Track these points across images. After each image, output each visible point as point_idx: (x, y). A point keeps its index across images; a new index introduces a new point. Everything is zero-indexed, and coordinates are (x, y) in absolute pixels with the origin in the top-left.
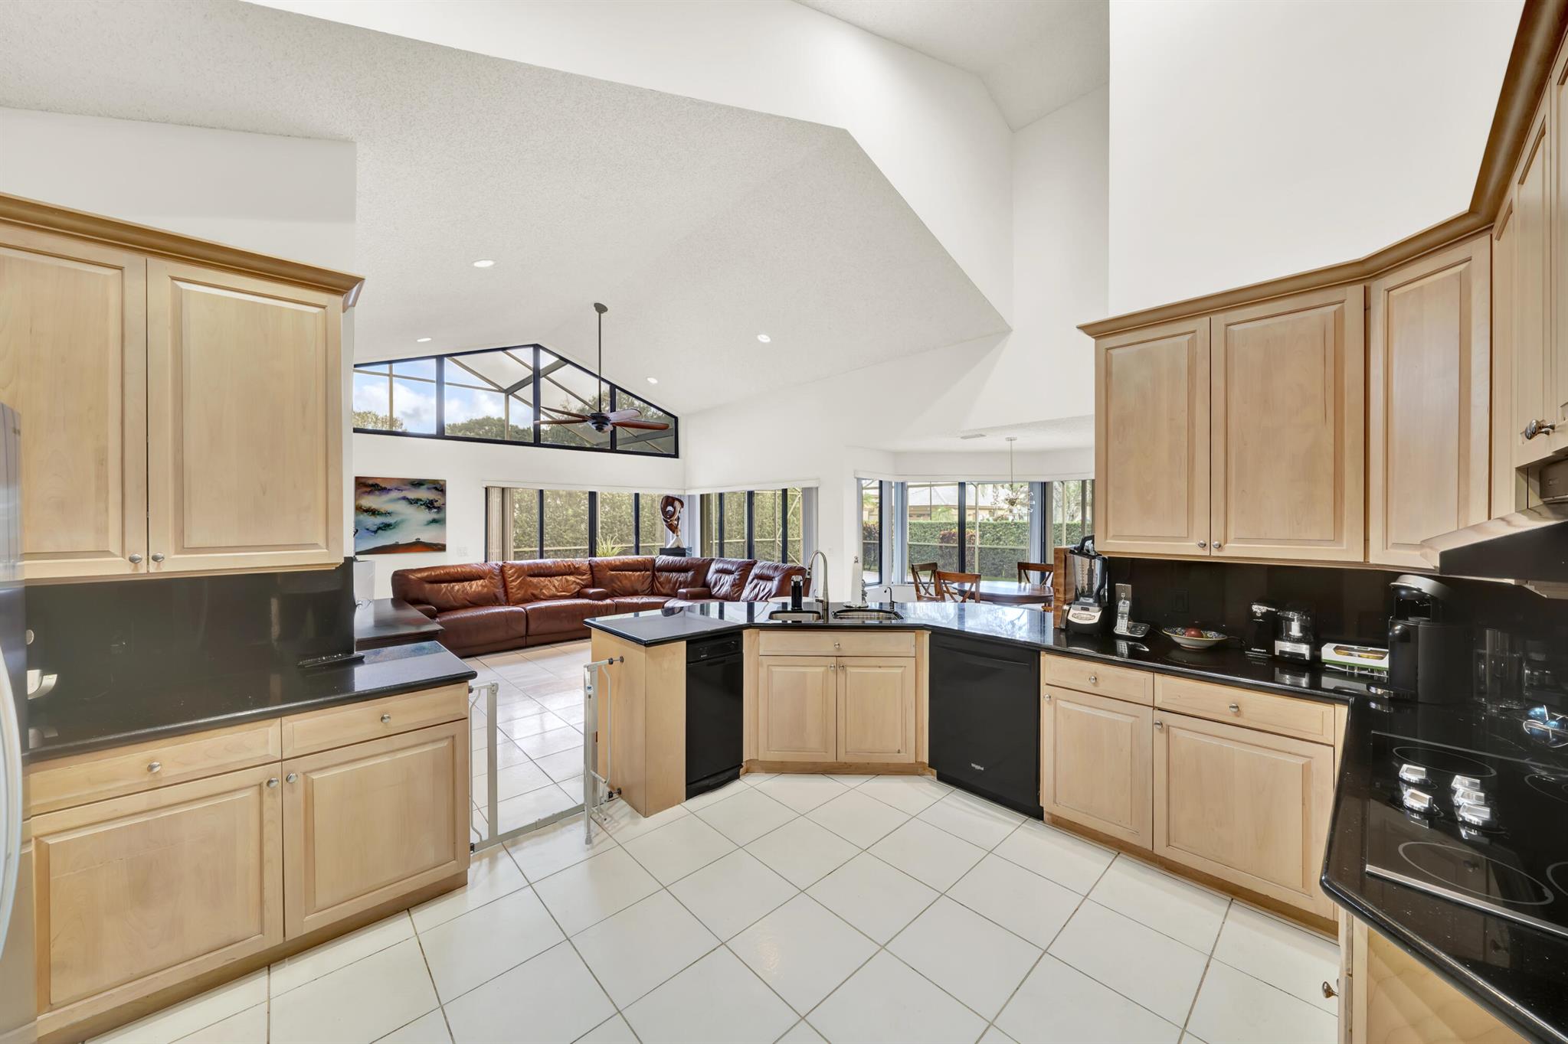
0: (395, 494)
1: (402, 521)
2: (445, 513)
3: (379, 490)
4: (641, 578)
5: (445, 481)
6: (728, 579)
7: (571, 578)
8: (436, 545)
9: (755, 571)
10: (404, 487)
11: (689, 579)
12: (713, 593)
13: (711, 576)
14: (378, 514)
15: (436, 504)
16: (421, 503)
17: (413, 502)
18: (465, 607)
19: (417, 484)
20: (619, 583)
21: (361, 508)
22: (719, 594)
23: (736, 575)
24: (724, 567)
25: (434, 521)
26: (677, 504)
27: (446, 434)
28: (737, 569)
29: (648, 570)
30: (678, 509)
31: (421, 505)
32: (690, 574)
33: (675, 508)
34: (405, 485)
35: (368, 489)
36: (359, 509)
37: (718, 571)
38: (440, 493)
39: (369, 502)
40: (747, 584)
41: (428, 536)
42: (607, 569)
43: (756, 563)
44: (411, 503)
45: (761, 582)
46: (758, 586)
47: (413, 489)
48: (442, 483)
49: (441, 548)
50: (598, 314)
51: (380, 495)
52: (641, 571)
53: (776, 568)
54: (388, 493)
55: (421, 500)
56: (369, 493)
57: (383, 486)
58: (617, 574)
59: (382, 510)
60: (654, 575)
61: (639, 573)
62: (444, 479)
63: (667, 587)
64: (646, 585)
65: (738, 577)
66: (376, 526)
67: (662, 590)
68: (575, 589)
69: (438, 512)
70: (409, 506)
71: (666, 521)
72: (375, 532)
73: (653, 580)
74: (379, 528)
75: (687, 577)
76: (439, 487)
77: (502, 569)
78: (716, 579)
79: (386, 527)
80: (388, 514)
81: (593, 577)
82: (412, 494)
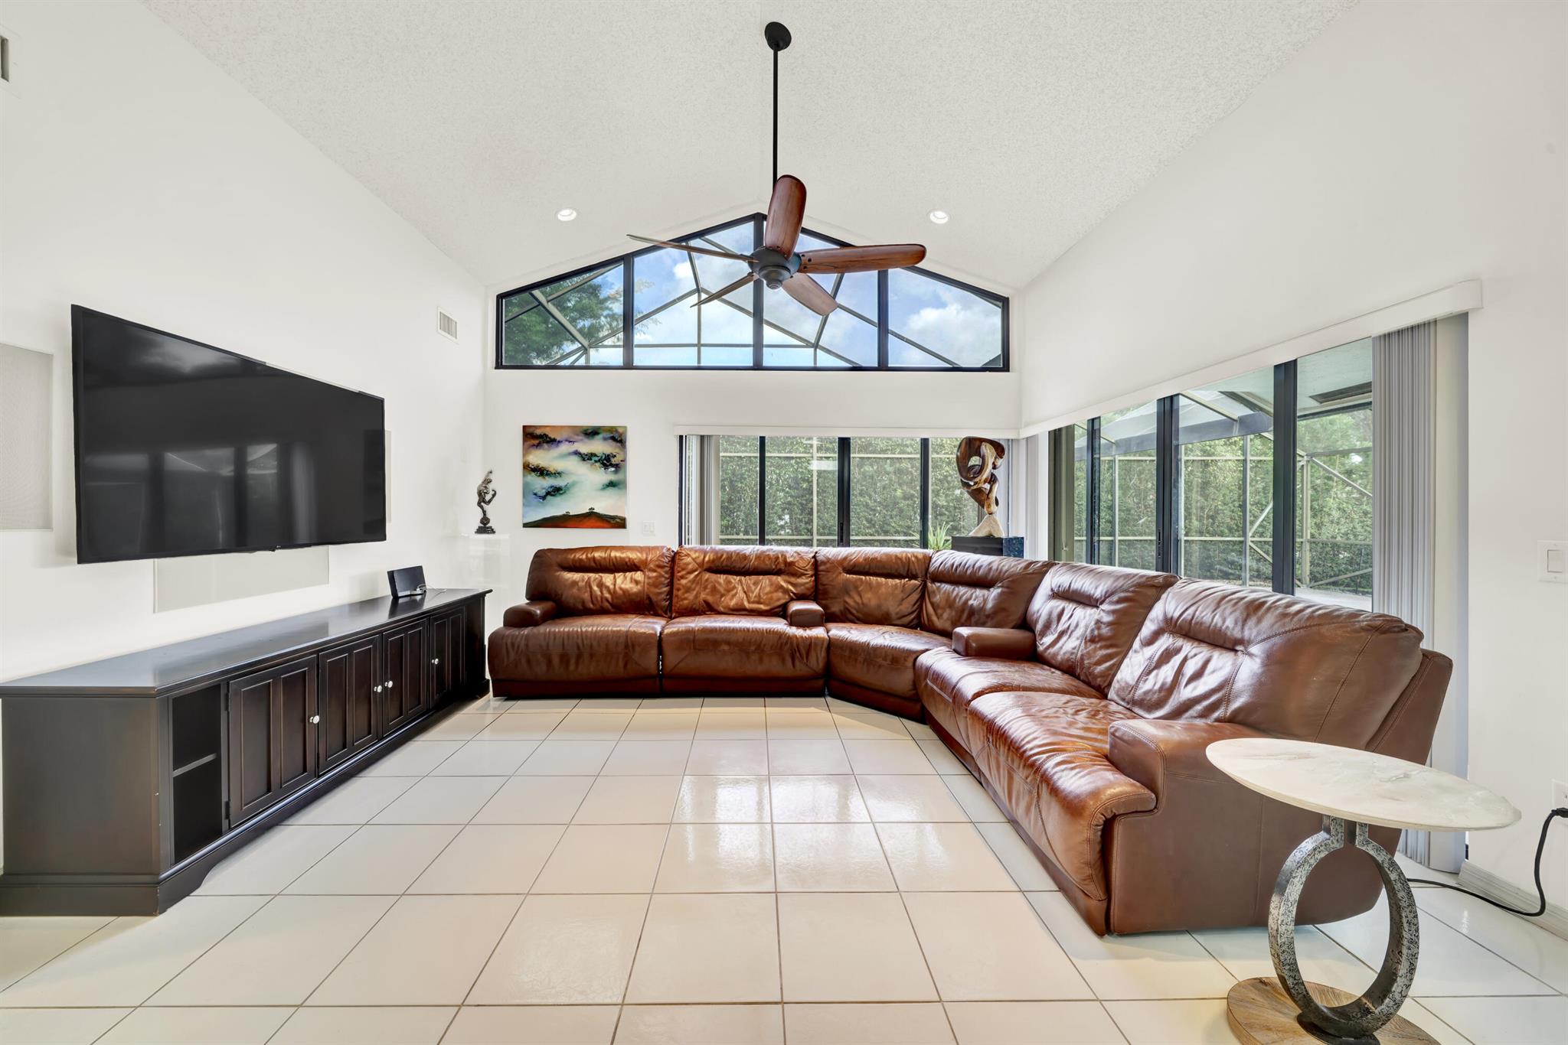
0: (565, 448)
1: (574, 484)
2: (625, 472)
3: (548, 442)
4: (898, 591)
5: (625, 427)
6: (1083, 618)
7: (781, 580)
8: (613, 518)
9: (1168, 606)
10: (576, 437)
11: (990, 605)
12: (1041, 648)
13: (1042, 605)
14: (547, 475)
15: (614, 461)
16: (597, 459)
17: (586, 458)
18: (601, 612)
19: (591, 433)
20: (857, 598)
21: (528, 466)
22: (1055, 655)
23: (1103, 614)
24: (1074, 586)
25: (612, 484)
26: (988, 451)
27: (634, 365)
28: (1108, 595)
29: (915, 577)
30: (990, 461)
31: (596, 461)
32: (995, 592)
33: (983, 458)
34: (578, 435)
35: (536, 442)
36: (528, 468)
37: (1060, 594)
38: (619, 444)
39: (539, 458)
40: (1137, 644)
41: (604, 505)
42: (840, 569)
43: (1171, 584)
44: (584, 460)
45: (1188, 647)
46: (1177, 660)
47: (586, 440)
48: (620, 430)
49: (619, 523)
50: (772, 52)
51: (549, 450)
52: (900, 577)
53: (1254, 609)
54: (557, 446)
55: (595, 455)
56: (538, 446)
57: (553, 437)
58: (856, 580)
59: (551, 470)
60: (924, 587)
61: (897, 581)
62: (625, 425)
63: (945, 616)
64: (907, 606)
65: (1107, 618)
66: (544, 491)
67: (934, 618)
68: (779, 600)
69: (616, 472)
70: (582, 463)
71: (966, 485)
72: (544, 498)
73: (922, 598)
74: (548, 493)
75: (985, 601)
76: (618, 437)
77: (674, 558)
78: (1050, 614)
79: (556, 491)
80: (558, 474)
81: (817, 581)
82: (586, 447)
